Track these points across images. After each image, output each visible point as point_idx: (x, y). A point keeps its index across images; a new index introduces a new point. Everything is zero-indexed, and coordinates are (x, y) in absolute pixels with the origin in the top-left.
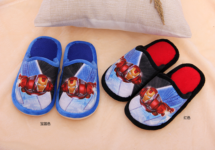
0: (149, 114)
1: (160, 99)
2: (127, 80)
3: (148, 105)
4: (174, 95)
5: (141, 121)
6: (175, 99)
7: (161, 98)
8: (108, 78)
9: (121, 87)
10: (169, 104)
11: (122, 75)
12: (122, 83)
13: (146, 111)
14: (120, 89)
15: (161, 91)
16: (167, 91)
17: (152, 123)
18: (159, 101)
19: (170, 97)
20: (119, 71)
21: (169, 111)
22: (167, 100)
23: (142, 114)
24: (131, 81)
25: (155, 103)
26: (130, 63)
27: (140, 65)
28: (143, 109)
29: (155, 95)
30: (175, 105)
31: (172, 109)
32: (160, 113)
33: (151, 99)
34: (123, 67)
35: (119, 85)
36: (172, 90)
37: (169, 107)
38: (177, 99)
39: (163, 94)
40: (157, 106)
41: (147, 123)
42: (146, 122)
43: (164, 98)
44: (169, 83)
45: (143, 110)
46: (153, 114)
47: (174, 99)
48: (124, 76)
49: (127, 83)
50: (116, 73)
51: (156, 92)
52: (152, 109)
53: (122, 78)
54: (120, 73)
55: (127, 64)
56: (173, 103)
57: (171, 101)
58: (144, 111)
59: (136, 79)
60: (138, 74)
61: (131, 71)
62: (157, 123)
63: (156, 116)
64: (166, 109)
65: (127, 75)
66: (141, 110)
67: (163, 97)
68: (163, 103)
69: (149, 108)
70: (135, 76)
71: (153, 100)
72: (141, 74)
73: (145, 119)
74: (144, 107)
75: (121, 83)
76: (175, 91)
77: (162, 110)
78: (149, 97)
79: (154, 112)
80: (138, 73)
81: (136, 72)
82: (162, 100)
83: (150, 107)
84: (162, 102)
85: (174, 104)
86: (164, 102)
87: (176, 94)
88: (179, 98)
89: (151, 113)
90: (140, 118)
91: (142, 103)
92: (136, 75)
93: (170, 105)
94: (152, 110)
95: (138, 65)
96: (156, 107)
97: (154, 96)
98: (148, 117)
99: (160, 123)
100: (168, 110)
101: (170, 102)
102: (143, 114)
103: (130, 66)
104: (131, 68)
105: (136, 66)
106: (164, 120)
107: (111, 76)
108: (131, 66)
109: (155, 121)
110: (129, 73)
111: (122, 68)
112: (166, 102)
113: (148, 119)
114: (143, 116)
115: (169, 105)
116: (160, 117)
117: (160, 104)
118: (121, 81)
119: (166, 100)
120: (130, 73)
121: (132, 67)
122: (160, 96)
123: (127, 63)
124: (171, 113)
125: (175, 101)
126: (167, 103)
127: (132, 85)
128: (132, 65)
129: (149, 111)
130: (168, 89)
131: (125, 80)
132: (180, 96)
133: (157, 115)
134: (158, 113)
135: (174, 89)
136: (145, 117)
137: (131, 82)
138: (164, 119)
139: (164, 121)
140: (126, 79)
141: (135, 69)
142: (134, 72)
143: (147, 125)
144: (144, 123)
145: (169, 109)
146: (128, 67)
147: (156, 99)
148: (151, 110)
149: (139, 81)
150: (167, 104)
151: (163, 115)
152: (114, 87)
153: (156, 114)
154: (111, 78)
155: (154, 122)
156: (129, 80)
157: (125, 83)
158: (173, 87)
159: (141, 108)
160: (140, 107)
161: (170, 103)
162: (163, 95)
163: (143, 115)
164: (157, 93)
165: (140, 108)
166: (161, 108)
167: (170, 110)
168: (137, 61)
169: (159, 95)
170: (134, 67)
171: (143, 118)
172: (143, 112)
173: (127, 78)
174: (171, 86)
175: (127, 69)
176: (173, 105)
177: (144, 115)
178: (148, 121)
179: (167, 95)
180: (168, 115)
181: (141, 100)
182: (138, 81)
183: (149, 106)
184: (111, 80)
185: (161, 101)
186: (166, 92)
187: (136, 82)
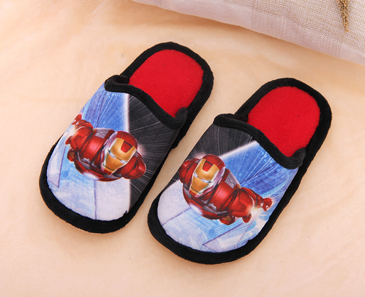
0: (213, 224)
1: (235, 181)
2: (110, 173)
3: (205, 202)
4: (266, 165)
5: (195, 245)
6: (270, 175)
7: (235, 178)
8: (56, 183)
9: (98, 197)
10: (258, 189)
11: (93, 165)
12: (98, 186)
13: (204, 218)
14: (99, 203)
15: (232, 161)
16: (246, 157)
17: (224, 244)
18: (232, 186)
19: (256, 171)
20: (82, 158)
21: (260, 207)
22: (252, 179)
23: (195, 226)
24: (120, 175)
25: (222, 194)
26: (103, 128)
27: (131, 128)
28: (195, 213)
29: (220, 173)
30: (273, 188)
31: (266, 199)
32: (239, 216)
33: (211, 185)
34: (89, 143)
35: (92, 192)
36: (259, 152)
37: (257, 195)
38: (275, 172)
39: (239, 167)
40: (229, 201)
41: (212, 248)
42: (209, 245)
43: (242, 177)
44: (249, 136)
45: (196, 216)
46: (221, 221)
47: (267, 174)
48: (99, 167)
49: (112, 182)
50: (75, 166)
51: (220, 164)
52: (218, 210)
53: (94, 174)
54: (86, 162)
55: (97, 135)
56: (266, 185)
57: (262, 181)
58: (199, 219)
59: (132, 165)
60: (132, 152)
61: (114, 150)
62: (236, 243)
63: (232, 226)
64: (252, 203)
65: (105, 162)
66: (192, 216)
67: (240, 175)
68: (244, 190)
69: (211, 208)
70: (126, 159)
71: (217, 186)
72: (140, 150)
73: (206, 238)
74: (196, 209)
75: (95, 186)
76: (266, 155)
77: (244, 208)
78: (206, 181)
79: (225, 215)
80: (133, 150)
81: (126, 148)
82: (238, 183)
83: (212, 205)
84: (240, 186)
85: (269, 188)
86: (245, 186)
87: (271, 162)
88: (279, 170)
89: (218, 220)
90: (191, 237)
91: (190, 199)
92: (129, 156)
93: (260, 191)
94: (219, 213)
95: (126, 128)
96: (227, 204)
97: (217, 176)
98: (212, 232)
99: (243, 240)
100: (258, 205)
101: (258, 183)
102: (199, 226)
103: (107, 137)
104: (112, 141)
105: (122, 134)
106: (253, 232)
107: (63, 174)
108: (111, 137)
109: (232, 239)
110: (108, 155)
111: (87, 146)
112: (249, 185)
113: (213, 235)
114: (199, 231)
115: (258, 192)
116: (240, 227)
117: (236, 192)
118: (95, 180)
119: (248, 179)
120: (112, 154)
121: (114, 138)
122: (231, 173)
123: (96, 131)
124: (265, 209)
125: (272, 178)
126: (253, 186)
127: (124, 184)
128: (111, 132)
129: (211, 217)
130: (249, 152)
131: (104, 176)
132: (281, 164)
133: (233, 221)
134: (235, 216)
135: (262, 148)
136: (204, 233)
137: (120, 178)
138: (253, 229)
139: (251, 234)
140: (106, 172)
141: (122, 141)
142: (121, 149)
143: (213, 251)
144: (205, 249)
145: (259, 201)
146: (103, 142)
147: (222, 183)
148: (217, 213)
149: (140, 168)
150: (253, 189)
151: (247, 218)
152: (82, 201)
153: (230, 220)
154: (67, 181)
155: (228, 240)
156: (114, 174)
157: (105, 183)
158: (261, 145)
159: (190, 212)
160: (187, 210)
161: (259, 185)
162: (239, 169)
163: (199, 229)
164: (224, 168)
165: (187, 212)
166: (239, 203)
167: (262, 204)
168: (120, 119)
169: (230, 170)
170: (118, 136)
171: (200, 235)
172: (195, 221)
173: (108, 170)
174: (255, 144)
175: (103, 147)
176: (268, 190)
177: (201, 228)
178: (214, 241)
179: (248, 168)
180: (261, 217)
181: (186, 191)
182: (138, 170)
183: (208, 203)
184: (68, 185)
185: (236, 186)
186: (245, 160)
187: (133, 173)
